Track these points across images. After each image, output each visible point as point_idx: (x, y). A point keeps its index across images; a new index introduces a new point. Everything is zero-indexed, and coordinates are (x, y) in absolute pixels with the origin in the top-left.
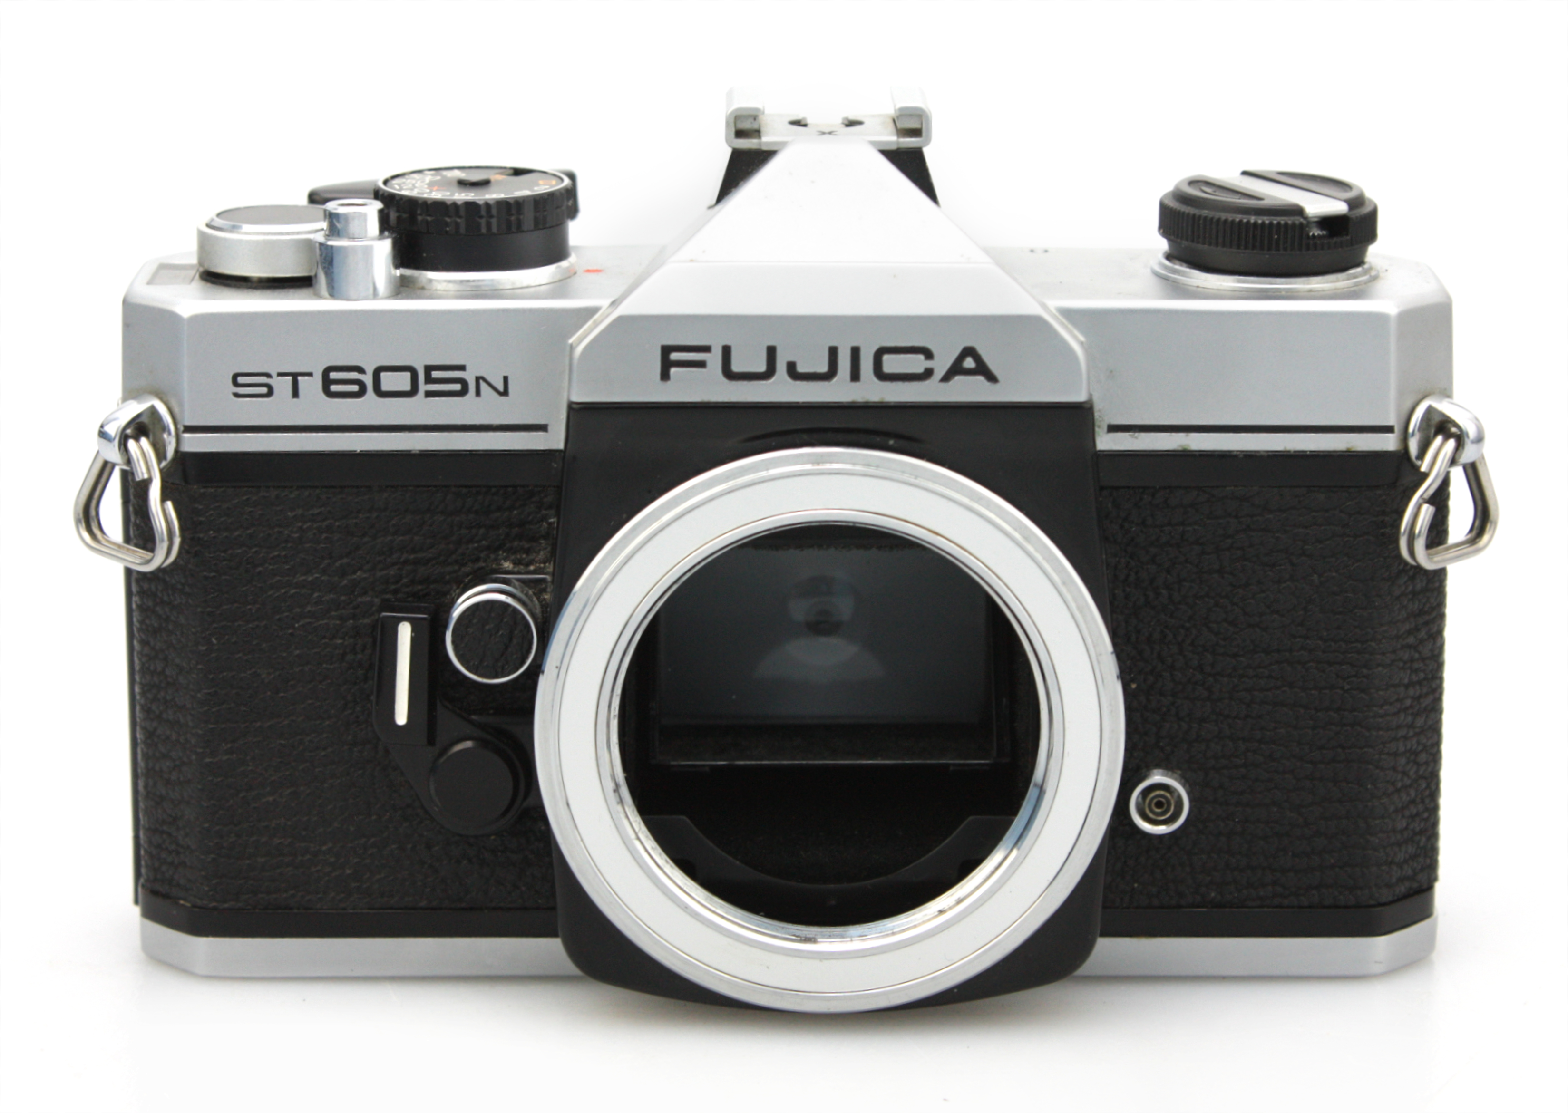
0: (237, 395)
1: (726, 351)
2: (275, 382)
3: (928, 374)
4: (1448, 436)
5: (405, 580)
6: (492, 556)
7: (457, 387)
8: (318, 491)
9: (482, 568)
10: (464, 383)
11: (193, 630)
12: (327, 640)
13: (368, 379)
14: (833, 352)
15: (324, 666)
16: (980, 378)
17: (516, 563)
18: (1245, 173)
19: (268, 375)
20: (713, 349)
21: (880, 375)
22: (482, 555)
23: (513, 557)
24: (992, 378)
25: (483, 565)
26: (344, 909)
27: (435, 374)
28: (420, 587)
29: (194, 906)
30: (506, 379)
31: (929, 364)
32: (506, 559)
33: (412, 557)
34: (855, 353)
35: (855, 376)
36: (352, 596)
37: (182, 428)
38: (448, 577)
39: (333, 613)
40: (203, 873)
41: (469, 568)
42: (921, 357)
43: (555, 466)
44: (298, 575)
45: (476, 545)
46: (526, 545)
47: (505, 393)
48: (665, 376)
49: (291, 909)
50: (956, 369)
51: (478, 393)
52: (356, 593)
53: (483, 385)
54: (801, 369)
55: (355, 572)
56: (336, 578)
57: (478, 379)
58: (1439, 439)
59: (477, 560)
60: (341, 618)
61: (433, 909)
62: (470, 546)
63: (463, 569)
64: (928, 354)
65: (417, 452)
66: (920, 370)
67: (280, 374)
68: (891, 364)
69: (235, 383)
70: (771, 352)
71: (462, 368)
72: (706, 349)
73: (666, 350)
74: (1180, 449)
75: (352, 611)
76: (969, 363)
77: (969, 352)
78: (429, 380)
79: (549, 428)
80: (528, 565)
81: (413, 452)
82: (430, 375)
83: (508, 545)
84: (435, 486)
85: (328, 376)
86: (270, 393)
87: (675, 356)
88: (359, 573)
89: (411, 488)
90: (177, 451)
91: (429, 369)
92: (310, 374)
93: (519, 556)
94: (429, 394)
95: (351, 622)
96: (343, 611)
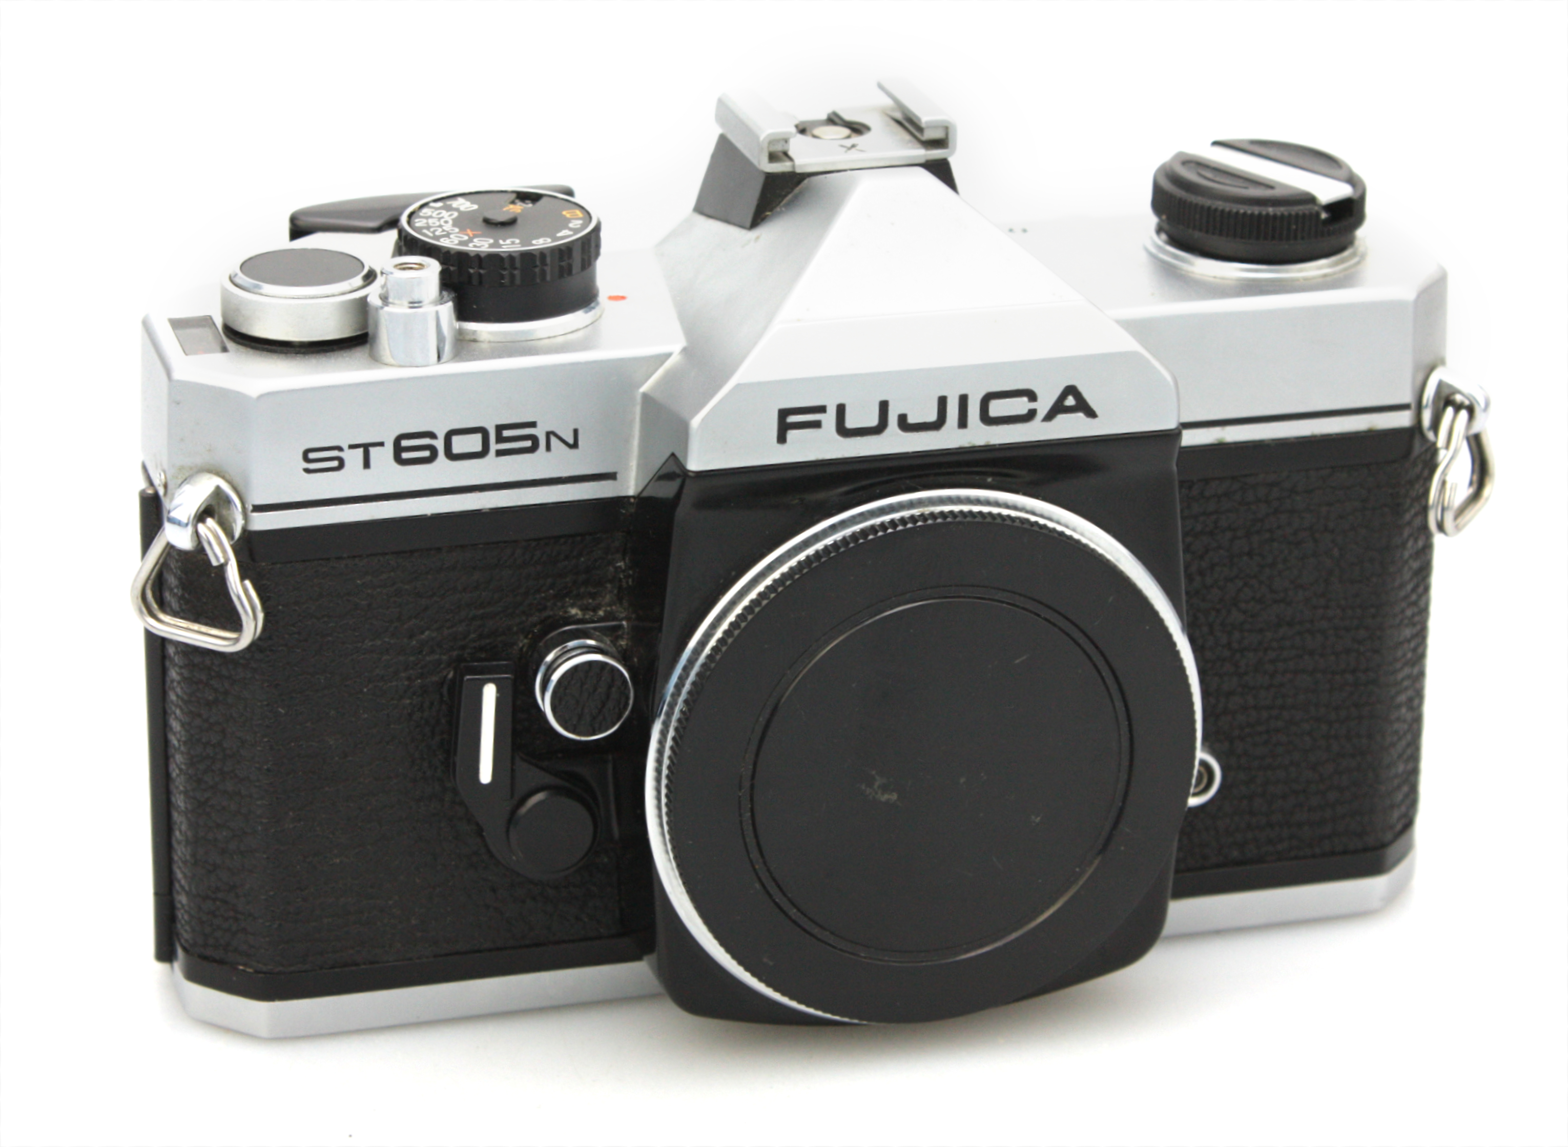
0: (307, 471)
1: (841, 410)
2: (347, 455)
3: (1031, 414)
4: (1458, 408)
5: (473, 636)
6: (559, 604)
7: (528, 444)
8: (387, 557)
9: (549, 617)
10: (534, 439)
11: (259, 704)
12: (395, 702)
13: (439, 444)
14: (942, 402)
15: (392, 726)
16: (1081, 415)
17: (584, 609)
18: (1216, 143)
19: (340, 449)
20: (828, 409)
21: (986, 419)
22: (549, 604)
23: (579, 603)
24: (1091, 413)
25: (551, 613)
26: (410, 959)
27: (506, 433)
28: (488, 641)
29: (257, 972)
30: (576, 432)
31: (1033, 405)
32: (573, 606)
33: (481, 612)
34: (963, 400)
35: (963, 423)
36: (420, 656)
37: (251, 508)
38: (515, 629)
39: (403, 675)
40: (267, 939)
41: (536, 618)
42: (1025, 399)
43: (624, 512)
44: (366, 642)
45: (543, 595)
46: (592, 590)
47: (575, 445)
48: (782, 439)
49: (357, 964)
50: (1058, 409)
51: (548, 448)
52: (424, 653)
53: (553, 440)
54: (911, 420)
55: (422, 633)
56: (405, 640)
57: (549, 434)
58: (1450, 411)
59: (545, 608)
60: (409, 679)
61: (498, 949)
62: (538, 596)
63: (530, 619)
64: (1031, 396)
65: (488, 510)
66: (1024, 411)
67: (352, 447)
68: (997, 408)
69: (306, 459)
70: (884, 407)
71: (533, 425)
72: (822, 409)
73: (784, 414)
74: (1216, 442)
75: (420, 671)
76: (1070, 401)
77: (1071, 390)
78: (500, 439)
79: (618, 476)
80: (595, 610)
81: (484, 511)
82: (501, 434)
83: (575, 592)
84: (505, 542)
85: (400, 444)
86: (341, 465)
87: (792, 419)
88: (427, 633)
89: (481, 546)
90: (245, 530)
91: (500, 428)
92: (381, 444)
93: (585, 602)
94: (500, 453)
95: (419, 681)
96: (411, 672)
